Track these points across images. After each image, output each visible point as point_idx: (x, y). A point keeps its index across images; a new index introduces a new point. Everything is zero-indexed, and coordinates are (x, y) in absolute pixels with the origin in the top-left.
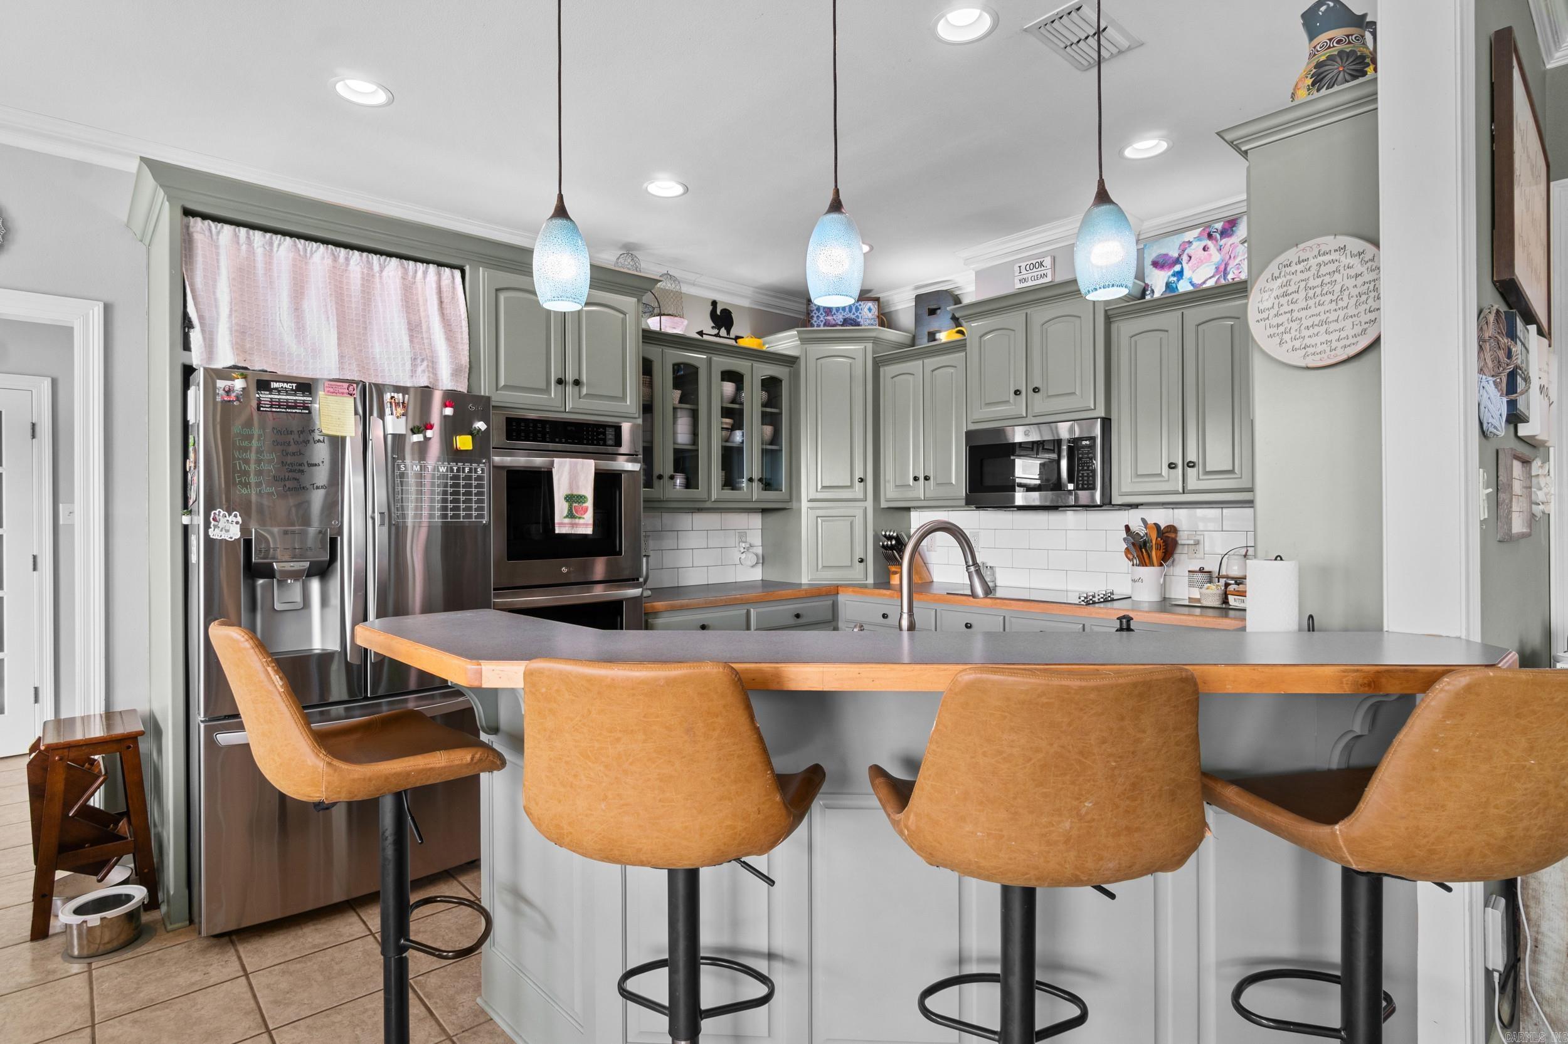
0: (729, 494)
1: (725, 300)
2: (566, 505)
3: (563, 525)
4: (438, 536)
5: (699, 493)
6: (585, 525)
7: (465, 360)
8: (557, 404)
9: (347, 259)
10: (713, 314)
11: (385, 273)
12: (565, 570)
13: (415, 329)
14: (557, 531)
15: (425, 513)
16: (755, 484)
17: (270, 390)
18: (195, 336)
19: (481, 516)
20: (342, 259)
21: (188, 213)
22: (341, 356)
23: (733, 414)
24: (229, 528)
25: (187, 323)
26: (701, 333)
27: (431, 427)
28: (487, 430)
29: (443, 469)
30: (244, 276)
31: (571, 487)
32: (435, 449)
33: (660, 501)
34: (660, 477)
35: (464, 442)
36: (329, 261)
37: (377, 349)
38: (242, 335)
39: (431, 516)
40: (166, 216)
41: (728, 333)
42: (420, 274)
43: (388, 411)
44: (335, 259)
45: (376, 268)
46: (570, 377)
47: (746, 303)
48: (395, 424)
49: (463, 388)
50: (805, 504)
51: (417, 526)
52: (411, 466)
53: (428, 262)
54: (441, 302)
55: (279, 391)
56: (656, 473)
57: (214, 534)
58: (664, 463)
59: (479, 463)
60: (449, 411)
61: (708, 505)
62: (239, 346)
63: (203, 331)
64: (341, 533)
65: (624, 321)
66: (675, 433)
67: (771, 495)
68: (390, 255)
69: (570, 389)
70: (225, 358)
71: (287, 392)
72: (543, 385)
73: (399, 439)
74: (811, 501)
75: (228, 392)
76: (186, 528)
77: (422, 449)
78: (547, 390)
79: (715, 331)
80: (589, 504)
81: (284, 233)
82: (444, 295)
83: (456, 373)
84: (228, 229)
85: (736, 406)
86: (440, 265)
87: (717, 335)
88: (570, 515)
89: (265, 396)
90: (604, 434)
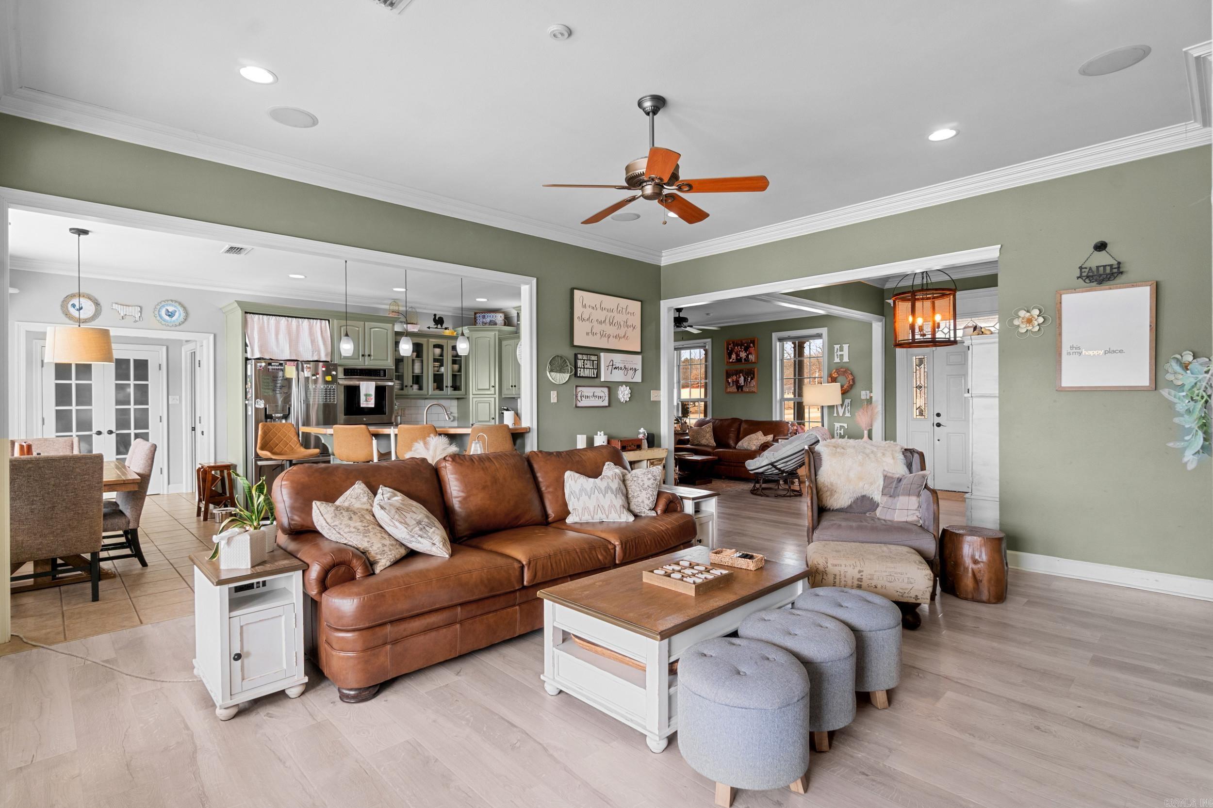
0: (438, 392)
1: (439, 314)
2: (364, 398)
3: (363, 404)
4: (321, 408)
5: (424, 392)
6: (371, 404)
7: (330, 350)
8: (362, 363)
9: (292, 321)
10: (435, 320)
11: (303, 324)
12: (365, 419)
13: (313, 341)
14: (361, 406)
15: (317, 400)
16: (449, 388)
17: (272, 366)
18: (249, 349)
19: (334, 401)
20: (290, 321)
21: (246, 313)
22: (290, 352)
23: (439, 361)
24: (261, 404)
25: (246, 345)
26: (429, 328)
27: (318, 374)
28: (337, 374)
29: (322, 387)
30: (262, 330)
31: (366, 391)
32: (320, 380)
33: (406, 395)
34: (406, 386)
35: (329, 378)
36: (286, 322)
37: (301, 349)
38: (262, 348)
39: (318, 401)
40: (239, 313)
41: (442, 326)
42: (315, 324)
43: (305, 370)
44: (288, 321)
45: (301, 323)
46: (367, 354)
47: (450, 314)
48: (307, 373)
49: (329, 360)
50: (471, 396)
51: (314, 404)
52: (311, 386)
53: (317, 319)
54: (322, 332)
55: (274, 365)
56: (405, 385)
57: (257, 406)
58: (408, 380)
59: (333, 384)
60: (324, 369)
61: (427, 397)
62: (261, 352)
63: (251, 347)
64: (291, 406)
65: (387, 333)
66: (413, 369)
67: (457, 392)
68: (305, 318)
69: (367, 358)
70: (257, 355)
71: (276, 366)
72: (357, 357)
73: (307, 379)
74: (473, 395)
75: (260, 367)
76: (246, 404)
77: (316, 381)
78: (359, 359)
79: (436, 326)
80: (373, 397)
81: (273, 315)
82: (323, 329)
83: (326, 355)
84: (257, 316)
85: (441, 358)
86: (321, 319)
87: (437, 328)
88: (366, 401)
89: (270, 367)
90: (380, 372)
